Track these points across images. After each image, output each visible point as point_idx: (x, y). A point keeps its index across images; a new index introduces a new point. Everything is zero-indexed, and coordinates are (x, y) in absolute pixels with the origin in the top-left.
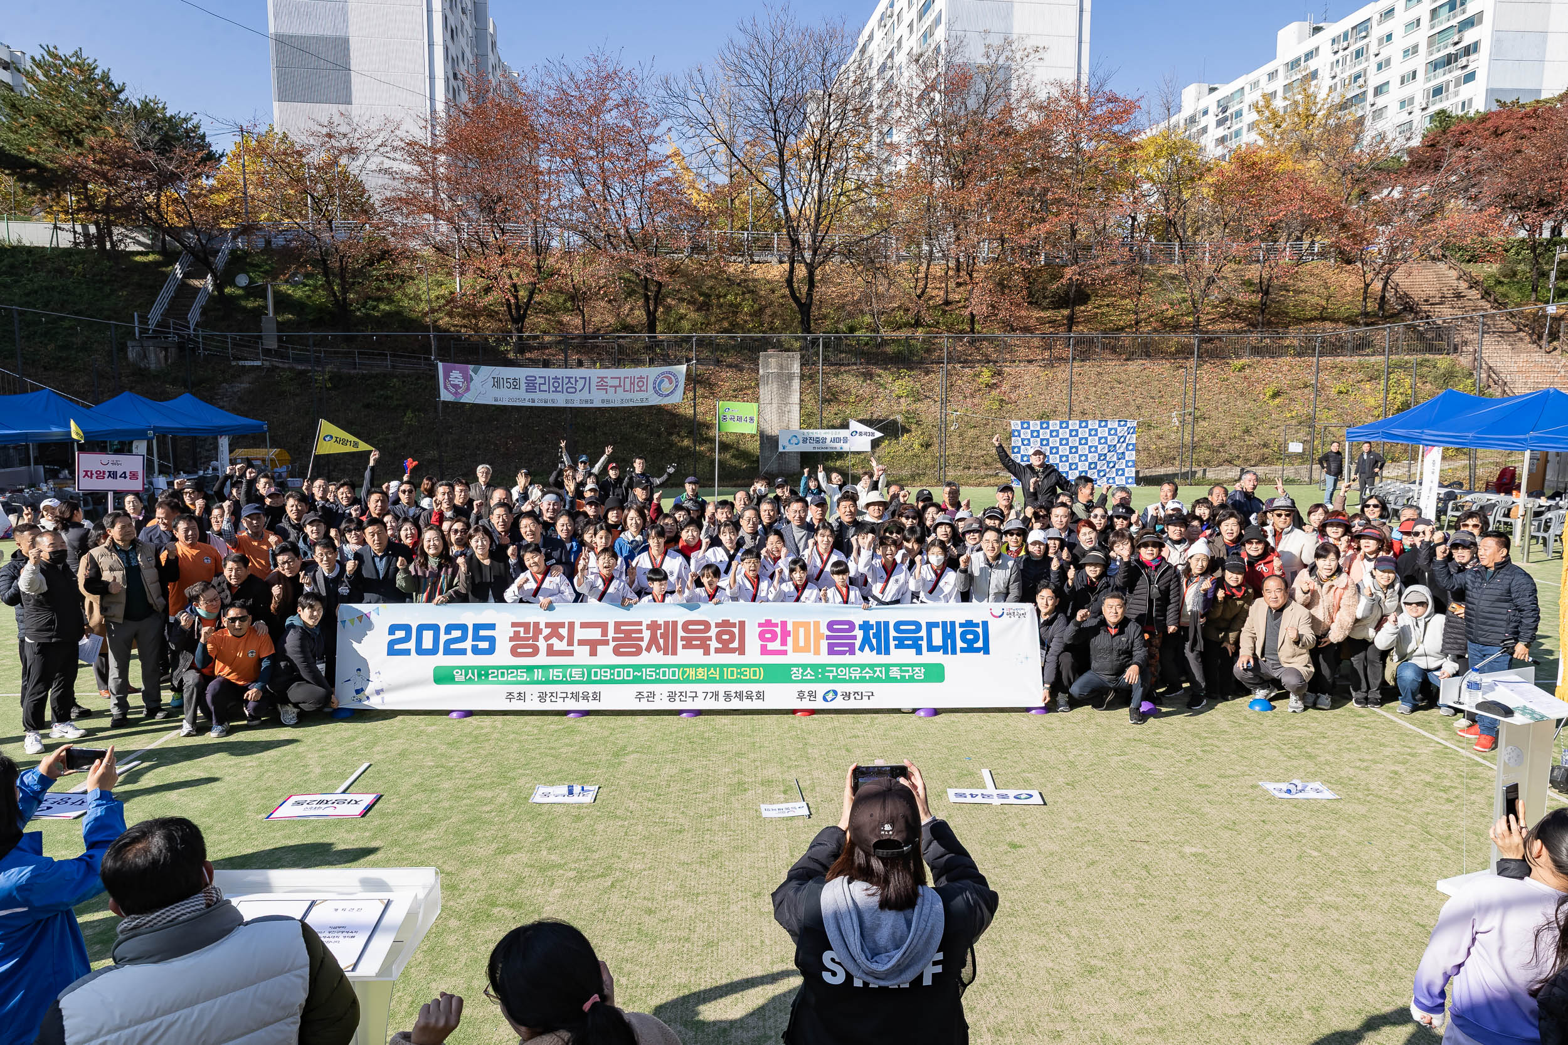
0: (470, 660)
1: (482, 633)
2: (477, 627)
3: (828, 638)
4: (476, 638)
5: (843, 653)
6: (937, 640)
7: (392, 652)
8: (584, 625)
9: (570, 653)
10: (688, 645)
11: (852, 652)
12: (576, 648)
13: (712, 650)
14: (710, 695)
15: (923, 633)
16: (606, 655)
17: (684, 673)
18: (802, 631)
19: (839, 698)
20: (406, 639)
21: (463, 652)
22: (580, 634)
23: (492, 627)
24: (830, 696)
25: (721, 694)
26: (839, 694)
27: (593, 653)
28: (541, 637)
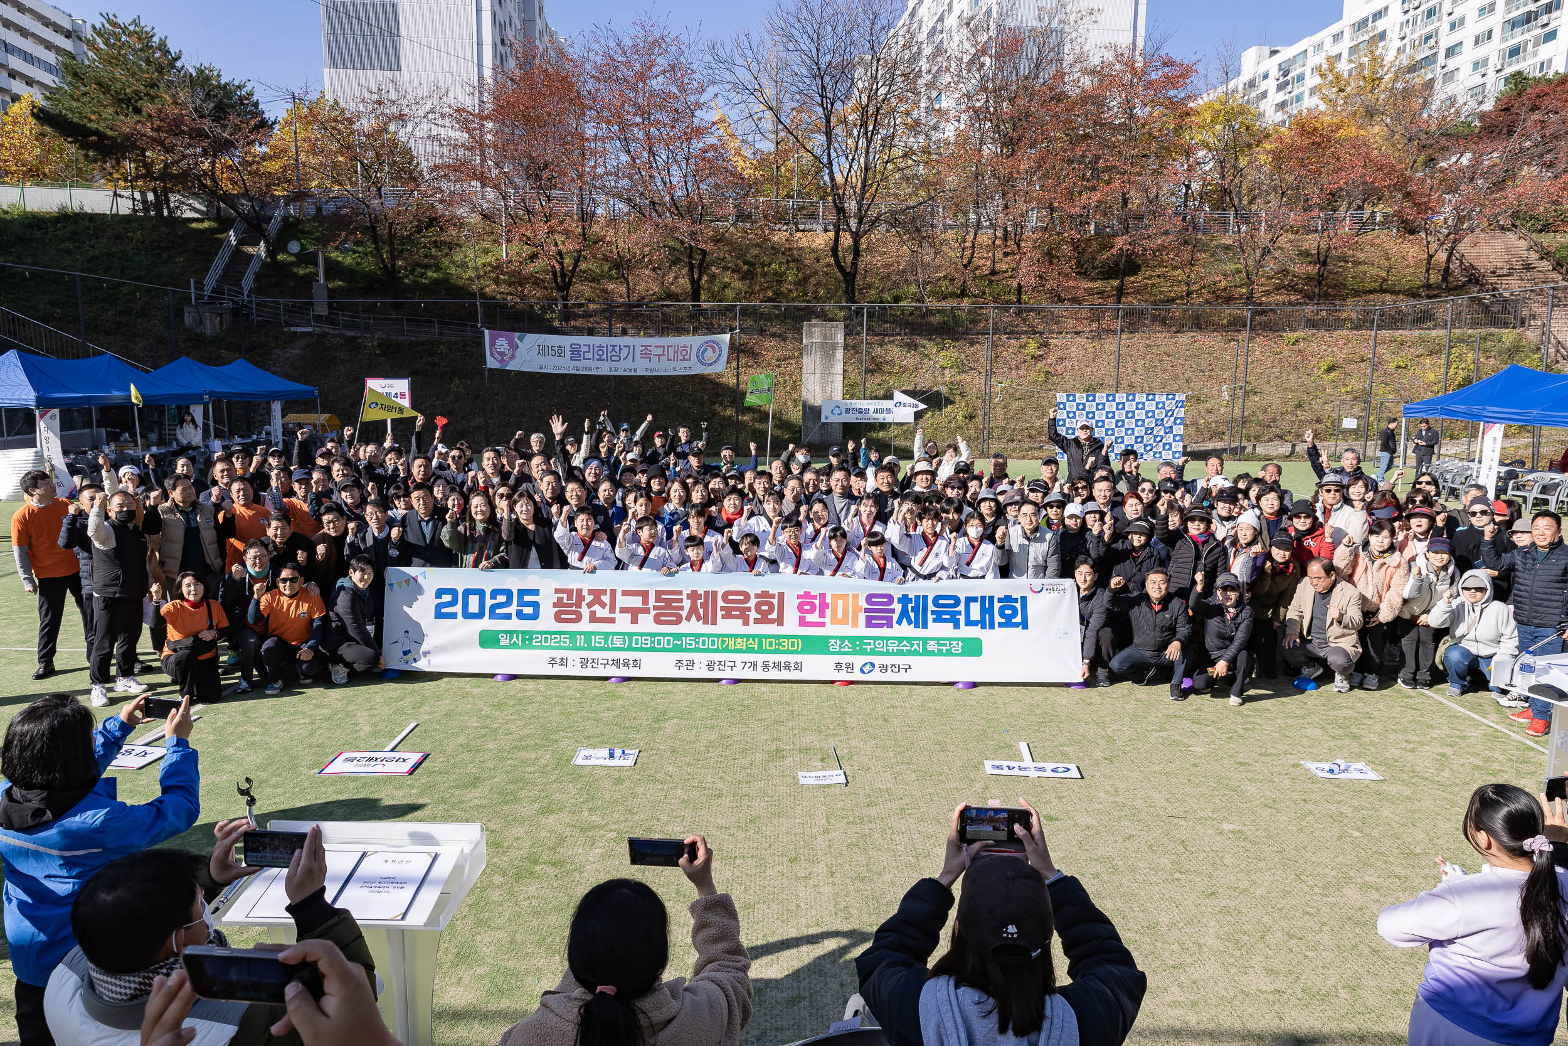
0: (515, 624)
1: (527, 598)
2: (522, 593)
3: (867, 610)
4: (521, 603)
5: (881, 626)
6: (975, 615)
7: (439, 615)
8: (625, 593)
9: (612, 621)
10: (728, 615)
11: (890, 626)
12: (617, 615)
13: (751, 621)
14: (748, 665)
15: (961, 608)
16: (646, 623)
17: (723, 642)
18: (840, 603)
19: (877, 670)
20: (453, 603)
21: (508, 617)
22: (622, 601)
23: (536, 592)
24: (867, 668)
25: (760, 664)
26: (877, 666)
27: (634, 620)
28: (584, 604)
